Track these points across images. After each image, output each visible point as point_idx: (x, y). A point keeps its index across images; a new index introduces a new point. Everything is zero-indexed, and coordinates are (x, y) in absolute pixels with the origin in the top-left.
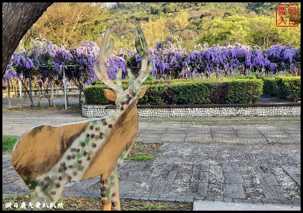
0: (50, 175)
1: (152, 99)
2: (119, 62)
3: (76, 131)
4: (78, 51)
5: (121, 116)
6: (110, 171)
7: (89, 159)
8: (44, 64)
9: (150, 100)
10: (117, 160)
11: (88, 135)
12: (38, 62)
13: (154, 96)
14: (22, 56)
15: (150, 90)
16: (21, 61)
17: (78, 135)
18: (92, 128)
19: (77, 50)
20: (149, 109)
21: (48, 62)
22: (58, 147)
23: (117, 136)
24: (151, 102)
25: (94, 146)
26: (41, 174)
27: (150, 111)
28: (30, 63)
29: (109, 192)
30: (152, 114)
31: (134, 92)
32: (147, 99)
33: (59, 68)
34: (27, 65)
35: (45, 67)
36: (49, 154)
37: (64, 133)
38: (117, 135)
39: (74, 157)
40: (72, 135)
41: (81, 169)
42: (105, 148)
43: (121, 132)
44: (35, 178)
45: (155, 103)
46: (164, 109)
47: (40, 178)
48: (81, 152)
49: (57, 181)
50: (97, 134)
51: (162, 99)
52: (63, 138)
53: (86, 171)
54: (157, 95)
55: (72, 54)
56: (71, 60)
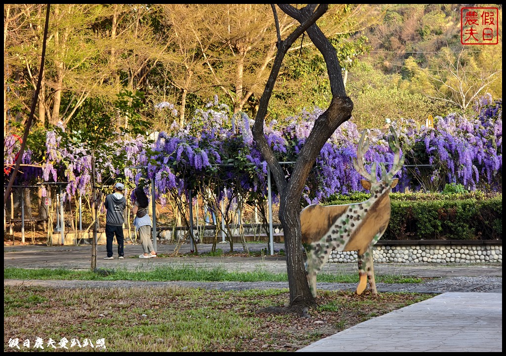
0: (320, 242)
1: (449, 228)
2: (387, 154)
3: (339, 212)
4: (299, 133)
5: (375, 202)
6: (365, 249)
7: (348, 235)
8: (229, 160)
9: (446, 230)
10: (372, 240)
11: (348, 216)
12: (218, 156)
13: (454, 221)
14: (185, 144)
15: (447, 211)
16: (184, 154)
17: (340, 215)
18: (351, 210)
19: (297, 130)
20: (443, 248)
21: (238, 156)
22: (326, 222)
23: (372, 220)
24: (448, 235)
25: (353, 225)
26: (314, 241)
27: (446, 251)
28: (202, 158)
29: (365, 266)
30: (450, 258)
31: (387, 182)
32: (440, 228)
33: (260, 167)
34: (196, 162)
35: (232, 167)
36: (320, 227)
37: (330, 212)
38: (371, 218)
39: (337, 232)
40: (336, 214)
41: (343, 242)
42: (362, 228)
43: (375, 216)
44: (310, 243)
45: (456, 236)
46: (474, 248)
47: (314, 244)
48: (342, 229)
49: (325, 249)
50: (355, 215)
51: (470, 227)
52: (329, 215)
53: (347, 245)
54: (459, 219)
55: (286, 138)
56: (284, 150)
